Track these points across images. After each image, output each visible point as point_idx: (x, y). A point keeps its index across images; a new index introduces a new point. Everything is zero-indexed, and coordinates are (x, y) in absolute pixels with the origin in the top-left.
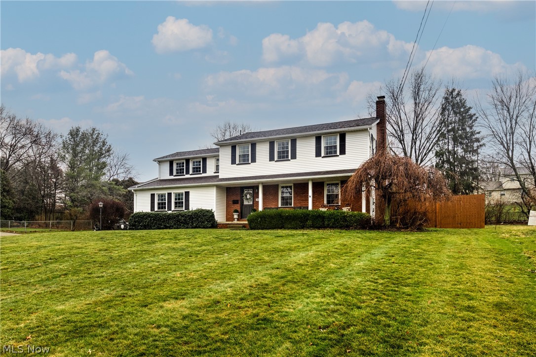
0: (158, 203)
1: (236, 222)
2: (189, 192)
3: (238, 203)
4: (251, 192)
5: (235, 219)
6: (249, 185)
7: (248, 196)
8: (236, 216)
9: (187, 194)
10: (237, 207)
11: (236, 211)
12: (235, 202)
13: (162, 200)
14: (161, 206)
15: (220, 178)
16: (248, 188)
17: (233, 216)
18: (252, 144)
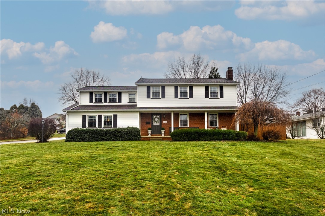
0: (89, 122)
1: (149, 136)
2: (117, 115)
3: (150, 124)
4: (159, 117)
5: (149, 134)
6: (157, 113)
7: (156, 119)
8: (150, 132)
9: (115, 116)
10: (149, 126)
11: (149, 129)
12: (148, 123)
13: (92, 120)
14: (92, 124)
15: (138, 106)
16: (156, 114)
17: (148, 132)
18: (162, 87)
